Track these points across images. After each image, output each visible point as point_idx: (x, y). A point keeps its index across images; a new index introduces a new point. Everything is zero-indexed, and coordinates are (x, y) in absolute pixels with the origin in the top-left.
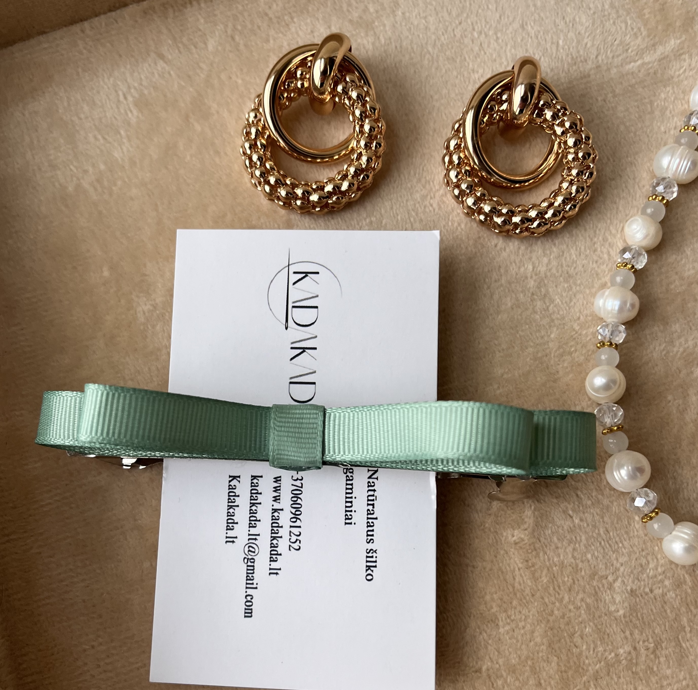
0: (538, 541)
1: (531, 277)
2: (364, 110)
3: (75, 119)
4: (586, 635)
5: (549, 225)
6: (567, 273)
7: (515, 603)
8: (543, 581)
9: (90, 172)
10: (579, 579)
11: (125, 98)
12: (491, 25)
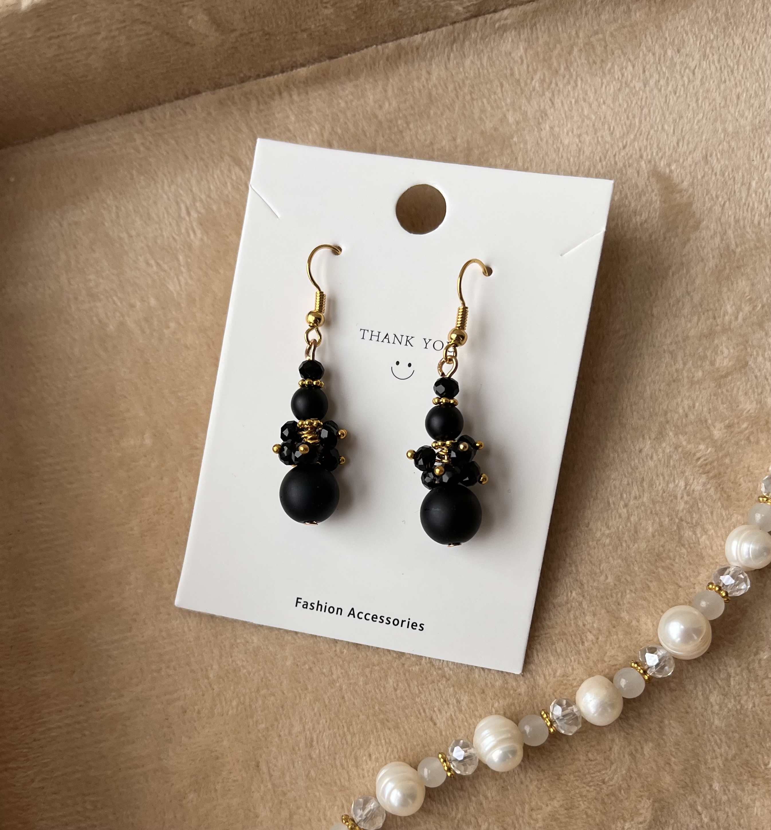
1: (682, 498)
3: (124, 235)
9: (138, 307)
11: (189, 213)
12: (665, 152)
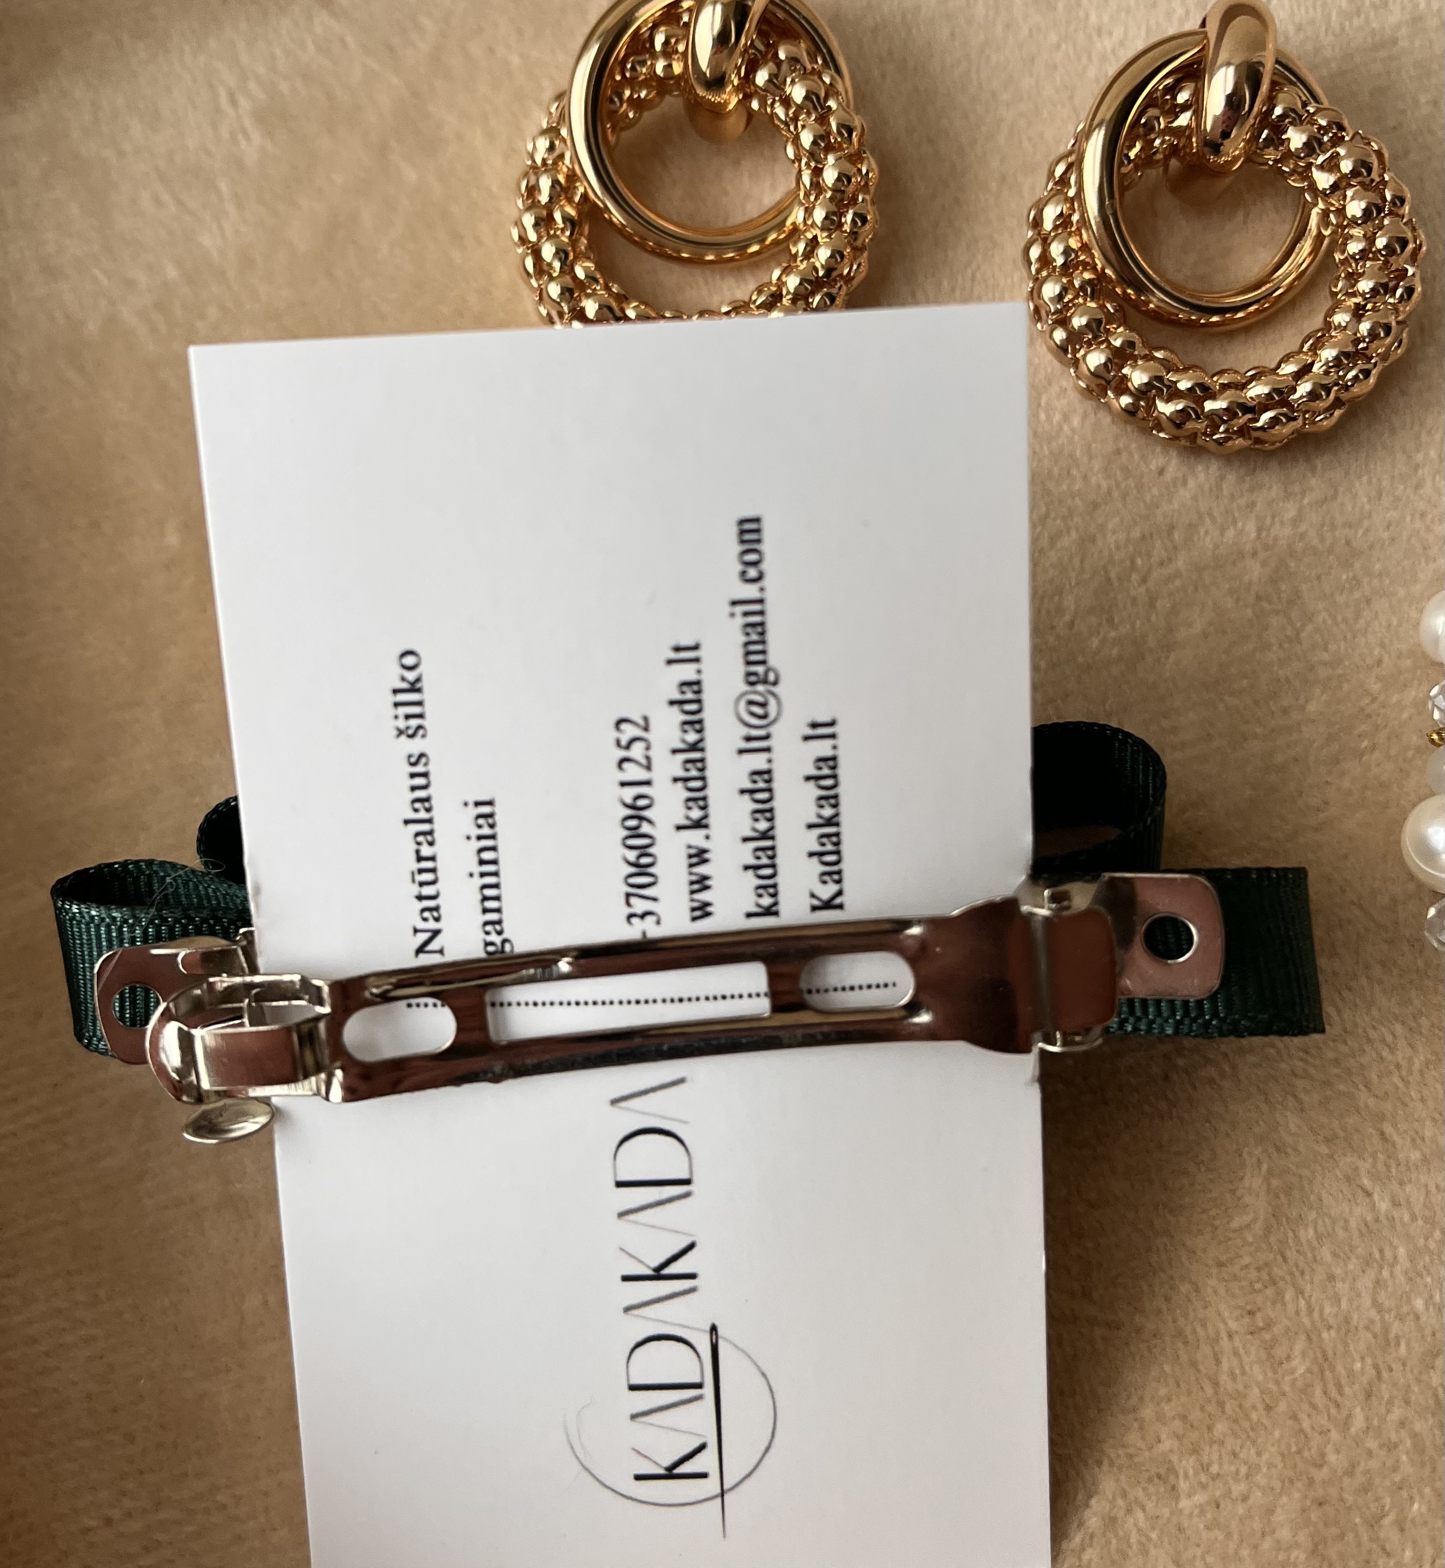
0: (1279, 1258)
2: (821, 131)
4: (1413, 1521)
5: (1300, 420)
6: (1348, 543)
7: (1221, 1428)
8: (1293, 1371)
10: (1394, 1366)
